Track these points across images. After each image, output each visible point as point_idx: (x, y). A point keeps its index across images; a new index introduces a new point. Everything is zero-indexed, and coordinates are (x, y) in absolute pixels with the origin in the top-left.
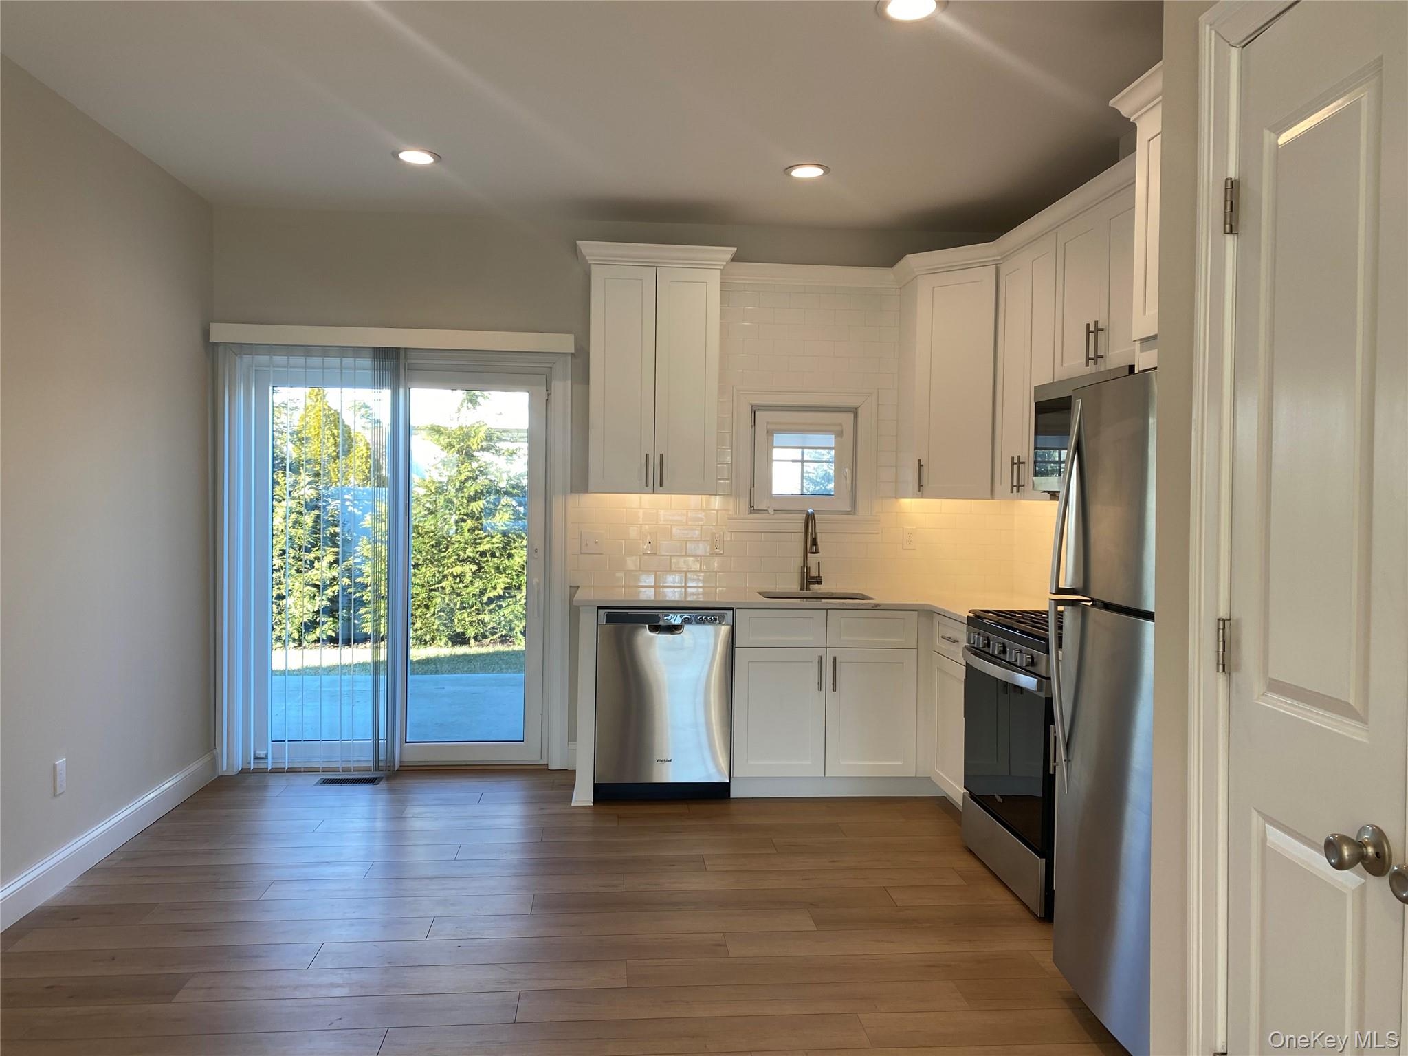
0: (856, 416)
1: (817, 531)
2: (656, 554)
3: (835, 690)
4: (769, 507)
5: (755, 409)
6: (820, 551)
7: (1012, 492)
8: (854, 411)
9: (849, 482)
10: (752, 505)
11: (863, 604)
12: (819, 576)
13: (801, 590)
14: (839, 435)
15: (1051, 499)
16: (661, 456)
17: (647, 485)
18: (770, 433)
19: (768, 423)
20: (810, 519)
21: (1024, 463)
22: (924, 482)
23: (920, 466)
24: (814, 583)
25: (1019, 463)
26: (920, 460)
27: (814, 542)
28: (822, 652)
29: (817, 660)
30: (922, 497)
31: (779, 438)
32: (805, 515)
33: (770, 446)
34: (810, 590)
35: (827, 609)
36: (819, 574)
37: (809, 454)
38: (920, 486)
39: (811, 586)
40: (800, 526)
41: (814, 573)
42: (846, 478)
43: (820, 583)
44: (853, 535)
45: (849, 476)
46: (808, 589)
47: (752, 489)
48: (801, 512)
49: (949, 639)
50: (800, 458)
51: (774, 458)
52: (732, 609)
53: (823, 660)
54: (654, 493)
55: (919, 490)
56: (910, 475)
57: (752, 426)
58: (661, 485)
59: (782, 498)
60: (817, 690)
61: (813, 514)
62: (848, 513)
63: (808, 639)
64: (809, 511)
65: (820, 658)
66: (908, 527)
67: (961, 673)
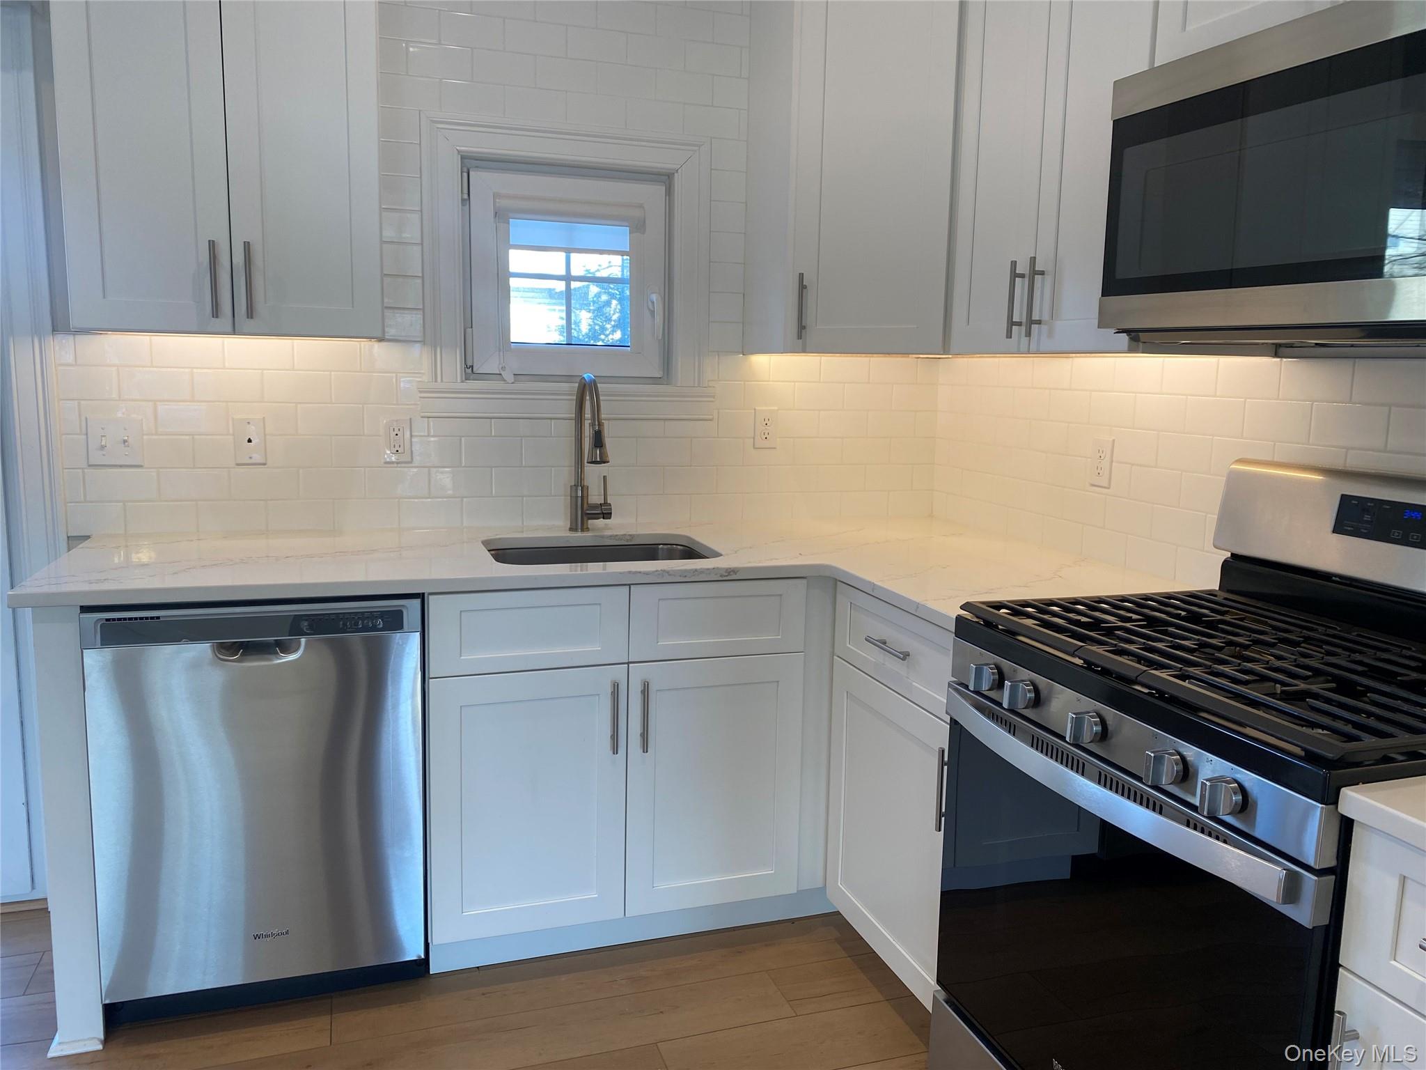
0: (669, 192)
1: (603, 416)
2: (265, 464)
3: (645, 748)
4: (504, 368)
5: (469, 163)
6: (610, 458)
7: (1009, 335)
8: (666, 179)
9: (659, 319)
10: (469, 364)
11: (702, 571)
12: (606, 503)
13: (571, 529)
14: (638, 227)
15: (1131, 350)
16: (247, 246)
17: (216, 312)
18: (501, 216)
19: (496, 196)
20: (587, 391)
21: (1042, 273)
22: (809, 320)
23: (802, 287)
24: (595, 517)
25: (1034, 273)
26: (801, 276)
27: (598, 441)
28: (619, 673)
29: (609, 690)
30: (804, 350)
31: (519, 228)
32: (577, 385)
33: (505, 244)
34: (588, 529)
35: (629, 585)
36: (605, 498)
37: (582, 263)
38: (802, 328)
39: (590, 521)
40: (567, 408)
41: (595, 498)
42: (652, 313)
43: (607, 515)
44: (667, 423)
45: (658, 308)
46: (584, 528)
47: (469, 330)
48: (569, 378)
49: (882, 644)
50: (563, 272)
51: (512, 269)
52: (421, 596)
53: (623, 688)
54: (234, 331)
55: (800, 337)
56: (781, 310)
57: (463, 200)
58: (250, 313)
59: (527, 350)
60: (612, 752)
61: (594, 381)
62: (655, 381)
63: (591, 649)
64: (585, 376)
65: (616, 686)
66: (764, 408)
67: (941, 738)
